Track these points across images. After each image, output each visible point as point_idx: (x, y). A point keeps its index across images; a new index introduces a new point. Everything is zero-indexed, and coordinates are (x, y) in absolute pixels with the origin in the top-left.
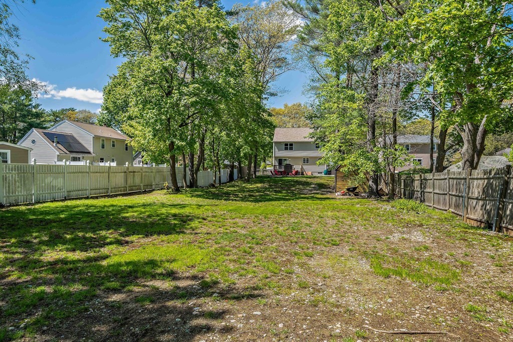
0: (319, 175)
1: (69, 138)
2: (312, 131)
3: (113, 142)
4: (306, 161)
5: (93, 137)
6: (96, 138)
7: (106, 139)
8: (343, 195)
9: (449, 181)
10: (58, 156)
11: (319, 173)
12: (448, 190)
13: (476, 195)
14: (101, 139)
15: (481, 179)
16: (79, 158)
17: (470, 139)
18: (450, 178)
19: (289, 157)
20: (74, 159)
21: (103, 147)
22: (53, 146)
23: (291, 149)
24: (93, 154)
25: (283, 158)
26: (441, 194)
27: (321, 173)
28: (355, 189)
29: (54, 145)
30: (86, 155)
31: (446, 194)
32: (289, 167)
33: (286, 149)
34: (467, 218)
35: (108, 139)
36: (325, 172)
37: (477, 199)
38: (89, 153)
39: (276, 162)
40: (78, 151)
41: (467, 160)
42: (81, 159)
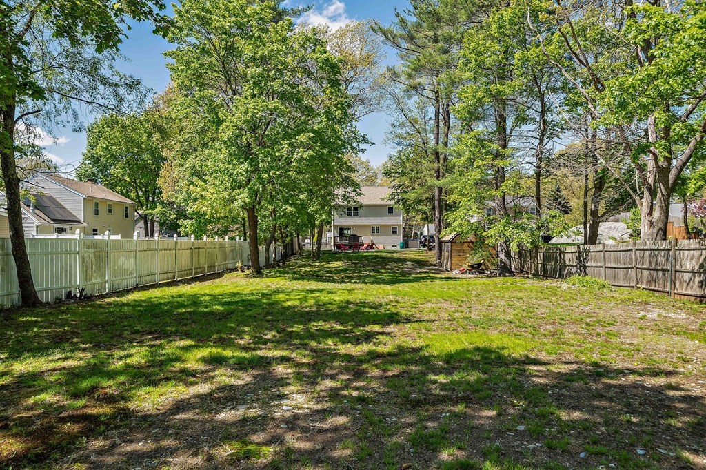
0: (393, 249)
1: (46, 200)
2: (392, 191)
3: (110, 205)
4: (376, 230)
5: (84, 199)
6: (88, 199)
7: (100, 201)
8: (462, 274)
9: (635, 252)
10: (38, 226)
11: (393, 246)
12: (634, 263)
13: (689, 268)
14: (94, 201)
15: (696, 249)
16: (65, 230)
17: (663, 205)
18: (637, 250)
19: (353, 226)
20: (59, 231)
21: (97, 214)
22: (29, 212)
23: (356, 214)
24: (84, 224)
25: (345, 227)
26: (620, 268)
27: (396, 246)
28: (480, 265)
29: (31, 210)
30: (74, 225)
31: (632, 268)
32: (354, 239)
33: (349, 214)
34: (675, 294)
35: (104, 201)
36: (402, 245)
37: (693, 272)
38: (79, 222)
39: (335, 232)
40: (63, 219)
41: (660, 229)
42: (68, 230)
